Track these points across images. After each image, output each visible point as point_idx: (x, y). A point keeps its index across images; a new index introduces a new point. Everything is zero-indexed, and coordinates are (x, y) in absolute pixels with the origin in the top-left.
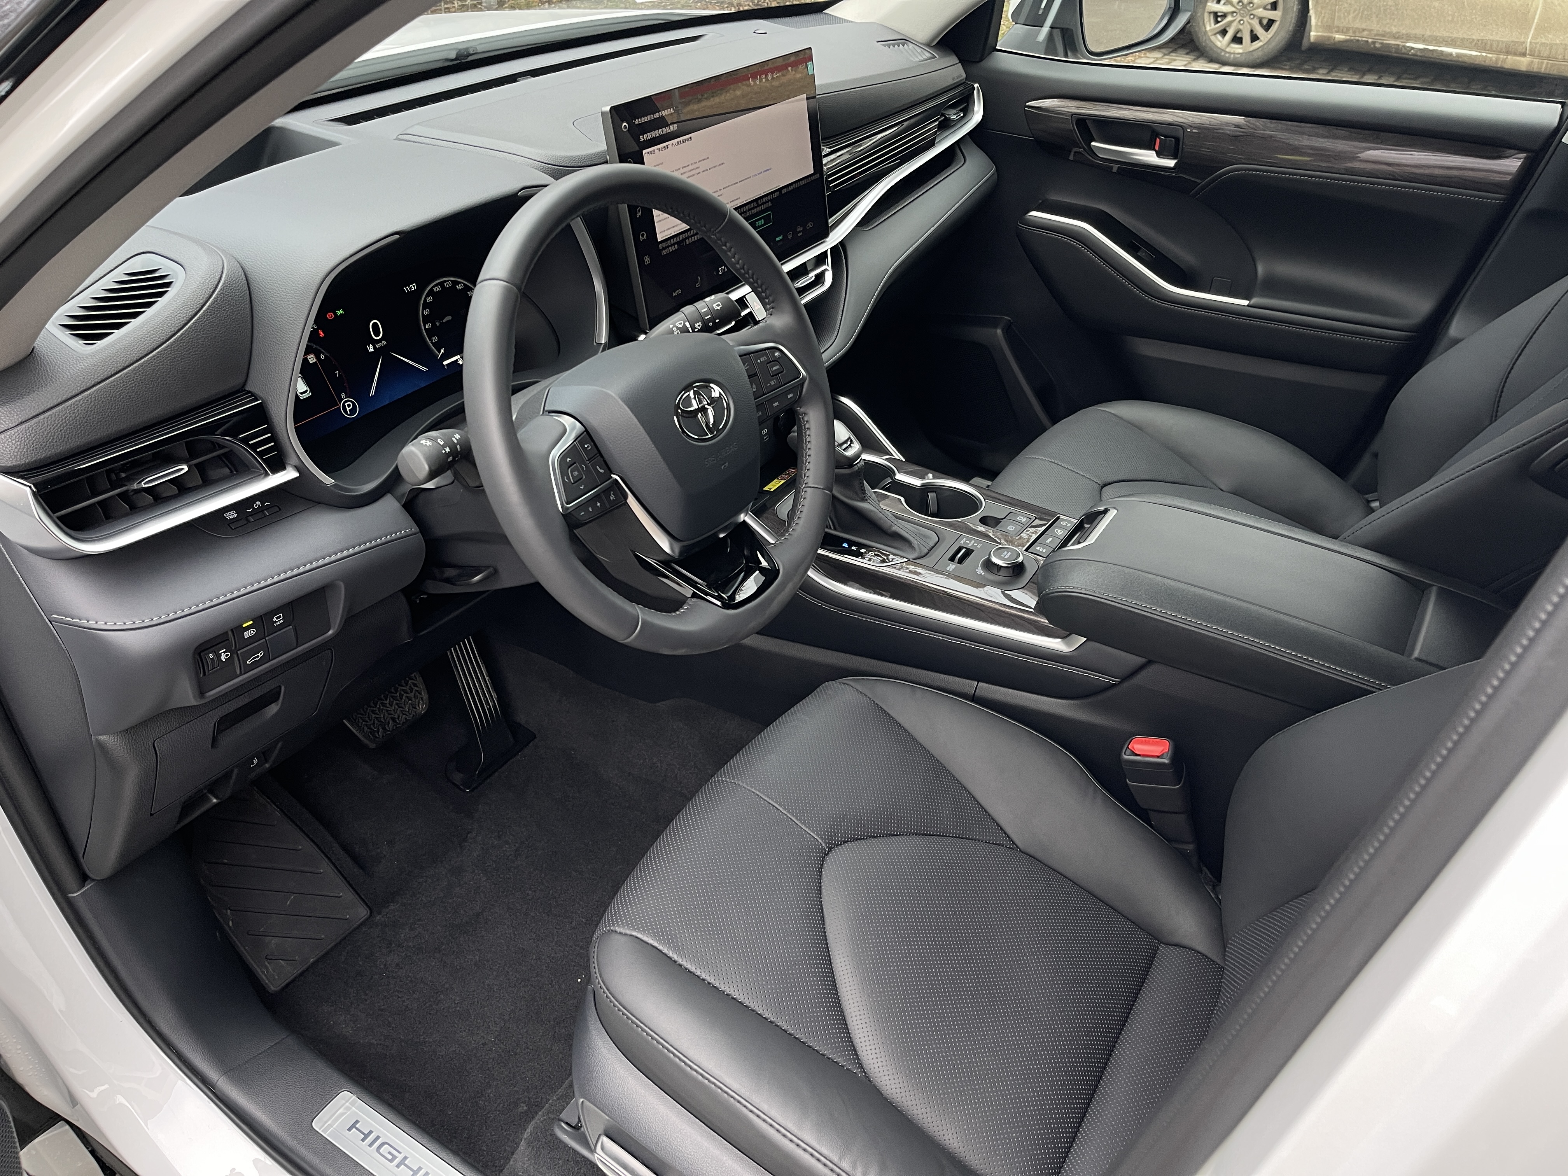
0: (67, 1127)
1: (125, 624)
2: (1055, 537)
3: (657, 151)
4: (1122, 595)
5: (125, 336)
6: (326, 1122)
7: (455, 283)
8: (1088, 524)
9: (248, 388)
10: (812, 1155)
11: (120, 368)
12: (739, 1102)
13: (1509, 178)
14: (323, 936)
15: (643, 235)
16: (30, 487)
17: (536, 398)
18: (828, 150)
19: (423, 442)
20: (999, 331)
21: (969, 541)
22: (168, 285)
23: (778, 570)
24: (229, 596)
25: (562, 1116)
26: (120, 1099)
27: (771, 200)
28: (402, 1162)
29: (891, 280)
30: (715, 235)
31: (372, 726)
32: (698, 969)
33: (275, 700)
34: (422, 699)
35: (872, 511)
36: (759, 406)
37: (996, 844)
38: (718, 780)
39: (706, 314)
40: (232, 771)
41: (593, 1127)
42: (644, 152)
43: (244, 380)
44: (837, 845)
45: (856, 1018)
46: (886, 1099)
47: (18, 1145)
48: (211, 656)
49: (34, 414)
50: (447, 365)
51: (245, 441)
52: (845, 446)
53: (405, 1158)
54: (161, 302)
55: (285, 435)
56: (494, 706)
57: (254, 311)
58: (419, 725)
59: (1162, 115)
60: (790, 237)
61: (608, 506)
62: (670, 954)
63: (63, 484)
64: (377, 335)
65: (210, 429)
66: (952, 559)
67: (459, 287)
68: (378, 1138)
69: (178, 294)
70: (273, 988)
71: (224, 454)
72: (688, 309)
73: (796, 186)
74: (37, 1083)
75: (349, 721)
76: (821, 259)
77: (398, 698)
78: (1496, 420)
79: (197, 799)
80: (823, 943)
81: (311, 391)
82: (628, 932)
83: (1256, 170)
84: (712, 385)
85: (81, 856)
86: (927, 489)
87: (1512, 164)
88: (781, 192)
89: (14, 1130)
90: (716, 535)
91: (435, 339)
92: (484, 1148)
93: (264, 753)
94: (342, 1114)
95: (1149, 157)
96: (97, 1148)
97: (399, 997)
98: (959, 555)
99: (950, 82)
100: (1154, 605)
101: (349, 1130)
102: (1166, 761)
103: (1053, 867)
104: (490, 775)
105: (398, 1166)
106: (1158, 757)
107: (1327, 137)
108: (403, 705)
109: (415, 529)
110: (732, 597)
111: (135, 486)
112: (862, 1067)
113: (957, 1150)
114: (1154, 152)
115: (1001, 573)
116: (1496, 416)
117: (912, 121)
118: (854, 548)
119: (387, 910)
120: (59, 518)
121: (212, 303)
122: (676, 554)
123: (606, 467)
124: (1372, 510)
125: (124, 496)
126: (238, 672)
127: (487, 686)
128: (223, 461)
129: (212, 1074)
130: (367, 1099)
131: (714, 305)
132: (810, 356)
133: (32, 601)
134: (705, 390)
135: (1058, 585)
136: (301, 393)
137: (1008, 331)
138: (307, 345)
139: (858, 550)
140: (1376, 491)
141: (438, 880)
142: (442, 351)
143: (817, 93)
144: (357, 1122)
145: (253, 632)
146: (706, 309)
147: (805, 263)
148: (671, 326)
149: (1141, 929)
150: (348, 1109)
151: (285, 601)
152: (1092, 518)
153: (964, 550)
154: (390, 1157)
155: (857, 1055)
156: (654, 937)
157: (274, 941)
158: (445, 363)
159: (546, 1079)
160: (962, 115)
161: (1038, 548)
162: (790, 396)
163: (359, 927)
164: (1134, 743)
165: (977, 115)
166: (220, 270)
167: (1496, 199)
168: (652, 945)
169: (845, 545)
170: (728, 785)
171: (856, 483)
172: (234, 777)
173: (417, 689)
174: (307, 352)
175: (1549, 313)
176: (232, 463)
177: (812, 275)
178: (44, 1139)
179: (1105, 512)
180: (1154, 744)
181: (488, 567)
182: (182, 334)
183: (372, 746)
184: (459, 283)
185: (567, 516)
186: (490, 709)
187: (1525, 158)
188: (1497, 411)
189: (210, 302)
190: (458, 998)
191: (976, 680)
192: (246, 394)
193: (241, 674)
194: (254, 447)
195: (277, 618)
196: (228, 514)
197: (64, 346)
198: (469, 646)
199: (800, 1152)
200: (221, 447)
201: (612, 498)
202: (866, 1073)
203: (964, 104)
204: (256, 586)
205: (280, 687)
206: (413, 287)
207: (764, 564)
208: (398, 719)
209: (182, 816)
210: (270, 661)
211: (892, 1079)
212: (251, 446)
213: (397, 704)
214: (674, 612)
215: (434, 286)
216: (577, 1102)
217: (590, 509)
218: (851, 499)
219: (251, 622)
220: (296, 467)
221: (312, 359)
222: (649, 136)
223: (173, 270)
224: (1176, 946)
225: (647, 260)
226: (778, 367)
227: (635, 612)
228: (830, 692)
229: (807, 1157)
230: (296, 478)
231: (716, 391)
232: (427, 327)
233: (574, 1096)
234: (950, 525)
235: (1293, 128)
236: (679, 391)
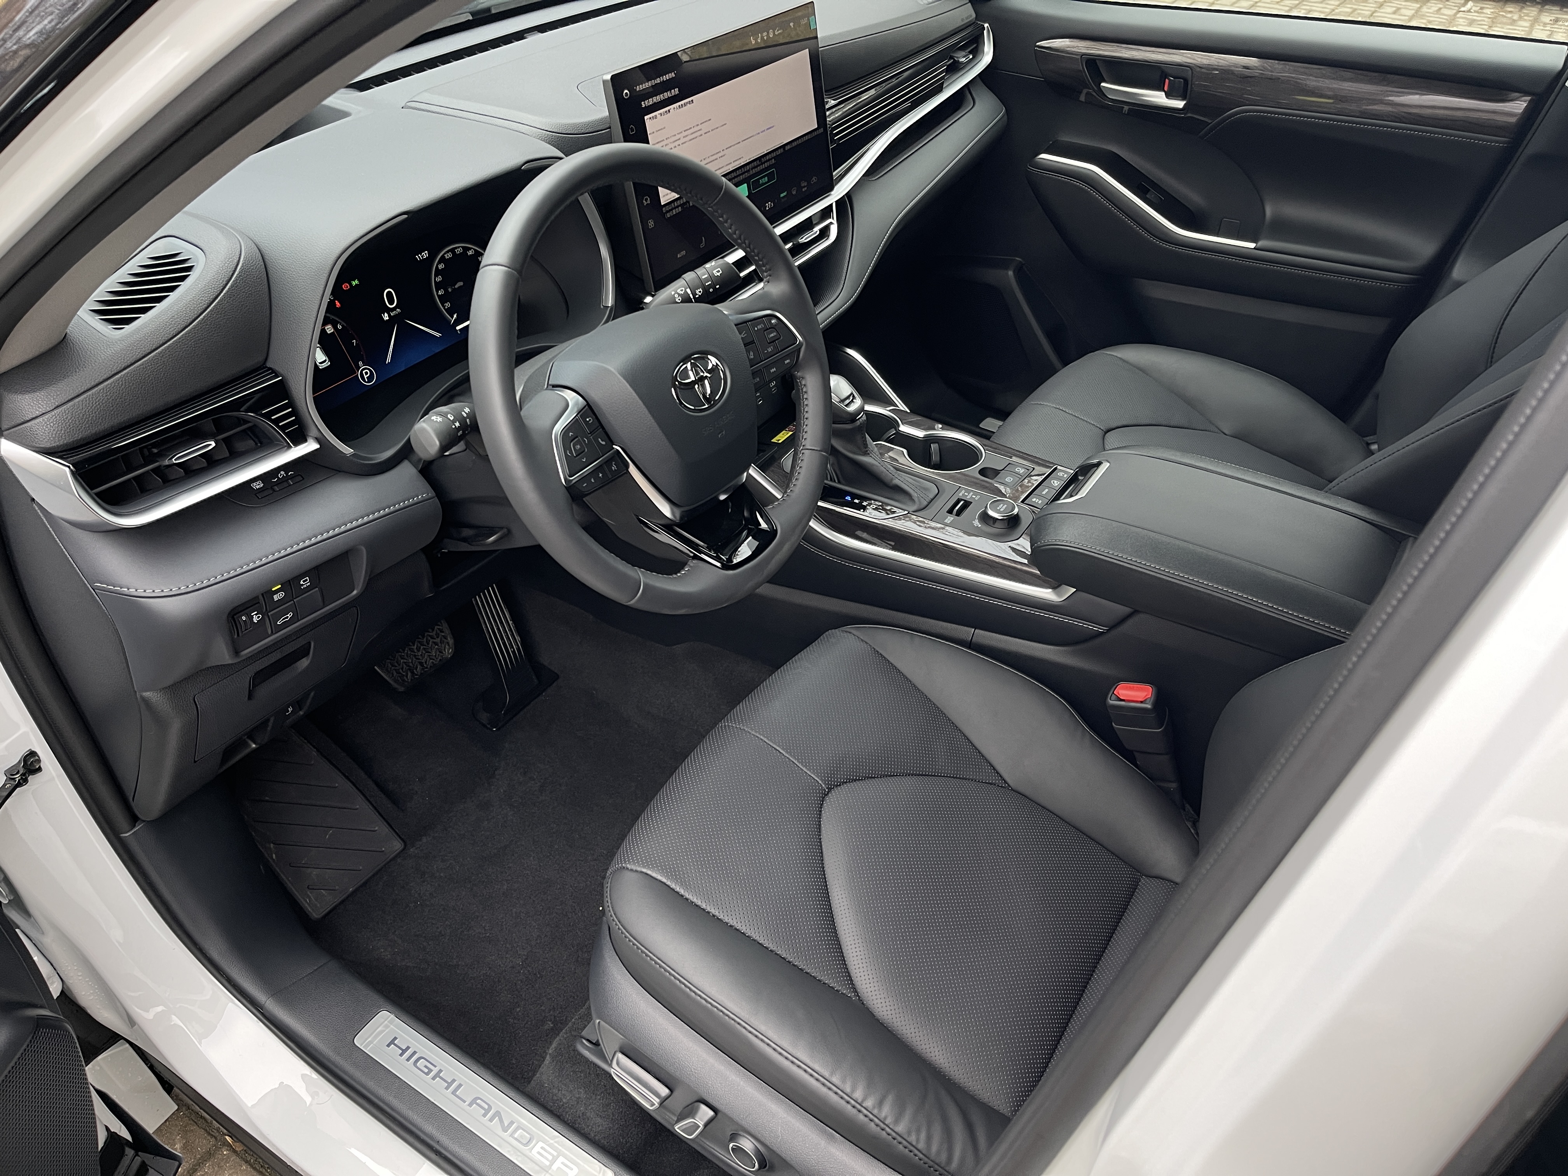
0: (127, 1045)
1: (162, 591)
2: (1051, 487)
3: (659, 116)
4: (1109, 548)
5: (151, 320)
6: (367, 1039)
7: (466, 249)
8: (1081, 476)
9: (269, 365)
10: (805, 1071)
11: (148, 351)
12: (739, 1024)
13: (1513, 120)
14: (361, 868)
15: (646, 200)
16: (69, 467)
17: (541, 372)
18: (833, 102)
19: (434, 418)
20: (1011, 273)
21: (968, 493)
22: (189, 269)
23: (776, 530)
24: (258, 563)
25: (584, 1033)
26: (175, 1020)
27: (774, 158)
28: (437, 1075)
29: (897, 230)
30: (712, 207)
31: (401, 671)
32: (703, 902)
33: (307, 654)
34: (448, 643)
35: (873, 465)
36: (754, 374)
37: (991, 784)
38: (725, 725)
39: (707, 280)
40: (268, 720)
41: (610, 1044)
42: (646, 117)
43: (265, 355)
44: (837, 786)
45: (851, 947)
46: (878, 1020)
47: (83, 1063)
48: (244, 618)
49: (70, 398)
50: (460, 330)
51: (268, 416)
52: (847, 401)
53: (440, 1071)
54: (184, 286)
55: (305, 406)
56: (518, 649)
57: (272, 291)
58: (445, 668)
59: (1171, 56)
60: (794, 193)
61: (610, 476)
62: (678, 889)
63: (100, 463)
64: (391, 303)
65: (235, 405)
66: (950, 511)
67: (470, 253)
68: (415, 1053)
69: (198, 279)
70: (316, 915)
71: (249, 428)
72: (689, 276)
73: (800, 141)
74: (98, 1006)
75: (379, 667)
76: (826, 213)
77: (425, 643)
78: (1491, 366)
79: (237, 745)
80: (822, 878)
81: (330, 360)
82: (639, 869)
83: (1264, 112)
84: (709, 357)
85: (131, 799)
86: (929, 440)
87: (1518, 106)
88: (784, 149)
89: (79, 1050)
90: (717, 498)
91: (448, 305)
92: (514, 1061)
93: (298, 702)
94: (382, 1032)
95: (1158, 98)
96: (156, 1065)
97: (433, 924)
98: (957, 508)
99: (959, 23)
100: (1140, 557)
101: (388, 1046)
102: (1149, 706)
103: (1043, 804)
104: (516, 715)
105: (434, 1078)
106: (1142, 702)
107: (1333, 79)
108: (430, 650)
109: (432, 493)
110: (730, 560)
111: (167, 462)
112: (856, 991)
113: (943, 1066)
114: (1163, 93)
115: (996, 525)
116: (1491, 362)
117: (919, 67)
118: (856, 501)
119: (420, 843)
120: (96, 494)
121: (232, 286)
122: (677, 518)
123: (608, 440)
124: (1372, 453)
125: (157, 471)
126: (270, 632)
127: (510, 630)
128: (248, 435)
129: (260, 996)
130: (405, 1018)
131: (715, 272)
132: (805, 321)
133: (76, 570)
134: (703, 361)
135: (1048, 538)
136: (321, 363)
137: (1020, 273)
138: (325, 317)
139: (861, 503)
140: (1375, 434)
141: (467, 815)
142: (455, 316)
143: (820, 46)
144: (395, 1038)
145: (281, 595)
146: (706, 276)
147: (810, 217)
148: (673, 293)
149: (1124, 862)
150: (387, 1027)
151: (313, 565)
152: (1086, 470)
153: (962, 502)
154: (426, 1070)
155: (851, 980)
156: (662, 874)
157: (315, 872)
158: (458, 328)
159: (571, 999)
160: (971, 57)
161: (1034, 500)
162: (787, 361)
163: (394, 859)
164: (1119, 689)
165: (987, 56)
166: (238, 254)
167: (1498, 142)
168: (660, 881)
169: (848, 498)
170: (733, 730)
171: (859, 438)
172: (270, 724)
173: (443, 634)
174: (325, 323)
175: (1546, 260)
176: (257, 437)
177: (817, 229)
178: (108, 1056)
179: (1099, 464)
180: (1138, 690)
181: (502, 528)
182: (204, 317)
183: (401, 689)
184: (470, 249)
185: (570, 489)
186: (514, 652)
187: (1530, 101)
188: (1492, 358)
189: (229, 285)
190: (487, 925)
191: (973, 628)
192: (267, 371)
193: (272, 633)
194: (276, 422)
195: (304, 581)
196: (255, 484)
197: (95, 331)
198: (493, 592)
199: (794, 1069)
200: (246, 422)
201: (614, 468)
202: (859, 996)
203: (974, 46)
204: (283, 553)
205: (309, 643)
206: (425, 255)
207: (764, 525)
208: (426, 662)
209: (224, 760)
210: (299, 621)
211: (883, 1002)
212: (273, 421)
213: (424, 649)
214: (676, 574)
215: (445, 254)
216: (594, 1024)
217: (593, 481)
218: (854, 453)
219: (280, 586)
220: (316, 438)
221: (329, 329)
222: (651, 102)
223: (193, 254)
224: (1156, 878)
225: (651, 224)
226: (775, 334)
227: (637, 577)
228: (833, 640)
229: (801, 1073)
230: (316, 450)
231: (713, 361)
232: (440, 293)
233: (591, 1019)
234: (951, 477)
235: (1303, 70)
236: (676, 363)
